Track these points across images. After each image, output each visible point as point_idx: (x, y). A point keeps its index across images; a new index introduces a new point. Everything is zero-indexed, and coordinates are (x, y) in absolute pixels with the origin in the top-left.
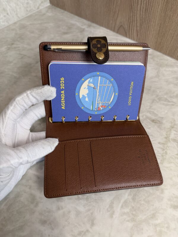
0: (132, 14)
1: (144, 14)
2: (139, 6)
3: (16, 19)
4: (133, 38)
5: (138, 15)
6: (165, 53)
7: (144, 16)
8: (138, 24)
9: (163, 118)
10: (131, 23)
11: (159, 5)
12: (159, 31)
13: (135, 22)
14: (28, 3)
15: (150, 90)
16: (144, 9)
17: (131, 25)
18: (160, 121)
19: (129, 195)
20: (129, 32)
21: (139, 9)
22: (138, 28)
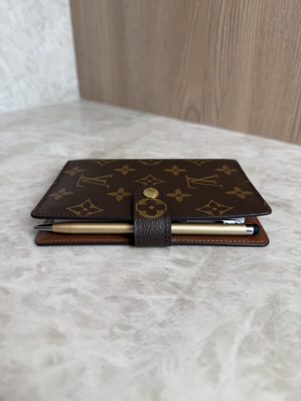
2: (217, 70)
4: (210, 123)
8: (218, 98)
13: (213, 96)
18: (285, 204)
22: (218, 104)
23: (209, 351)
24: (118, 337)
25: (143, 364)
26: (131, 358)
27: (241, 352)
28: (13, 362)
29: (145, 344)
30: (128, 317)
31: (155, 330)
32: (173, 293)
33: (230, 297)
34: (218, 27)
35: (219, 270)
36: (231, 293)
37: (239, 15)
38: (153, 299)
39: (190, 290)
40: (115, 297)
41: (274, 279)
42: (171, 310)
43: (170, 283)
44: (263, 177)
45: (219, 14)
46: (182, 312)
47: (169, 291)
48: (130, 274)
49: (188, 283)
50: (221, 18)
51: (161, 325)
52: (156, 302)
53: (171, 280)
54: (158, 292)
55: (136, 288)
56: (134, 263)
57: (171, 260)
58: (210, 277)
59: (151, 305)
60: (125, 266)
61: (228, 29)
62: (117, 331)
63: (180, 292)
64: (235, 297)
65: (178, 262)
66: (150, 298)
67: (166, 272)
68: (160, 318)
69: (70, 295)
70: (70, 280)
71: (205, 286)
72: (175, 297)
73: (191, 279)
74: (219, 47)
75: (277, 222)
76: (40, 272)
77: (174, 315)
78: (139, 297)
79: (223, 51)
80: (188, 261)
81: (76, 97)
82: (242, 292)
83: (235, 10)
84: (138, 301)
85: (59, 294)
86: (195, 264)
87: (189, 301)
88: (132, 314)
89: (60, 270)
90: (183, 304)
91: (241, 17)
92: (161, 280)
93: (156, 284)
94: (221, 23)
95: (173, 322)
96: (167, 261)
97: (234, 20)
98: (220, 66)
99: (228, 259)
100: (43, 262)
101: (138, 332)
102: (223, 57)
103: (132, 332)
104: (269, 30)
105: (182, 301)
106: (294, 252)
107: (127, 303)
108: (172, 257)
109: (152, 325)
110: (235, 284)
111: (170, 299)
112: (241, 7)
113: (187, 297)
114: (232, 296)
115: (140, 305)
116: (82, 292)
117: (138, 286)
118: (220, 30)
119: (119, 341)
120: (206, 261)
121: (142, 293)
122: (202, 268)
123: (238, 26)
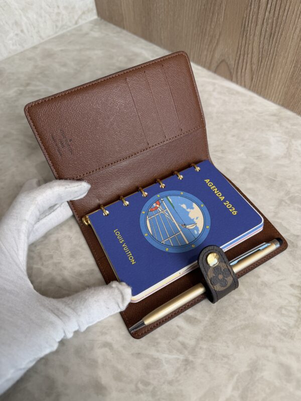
0: (244, 42)
1: (266, 41)
2: (259, 27)
3: (36, 41)
4: (243, 84)
5: (256, 44)
7: (266, 47)
8: (255, 60)
9: (298, 236)
10: (242, 57)
11: (296, 29)
12: (293, 73)
13: (249, 56)
14: (58, 14)
15: (274, 180)
16: (268, 33)
17: (241, 61)
18: (293, 243)
19: (234, 389)
20: (237, 72)
21: (257, 33)
22: (254, 67)
24: (141, 392)
30: (148, 373)
31: (166, 387)
32: (181, 353)
33: (222, 360)
35: (219, 329)
36: (224, 356)
38: (166, 358)
39: (193, 352)
40: (139, 354)
41: (259, 344)
42: (178, 370)
43: (179, 342)
46: (186, 372)
47: (178, 350)
49: (192, 343)
51: (170, 383)
52: (168, 362)
53: (181, 339)
54: (170, 352)
55: (154, 346)
57: (182, 316)
58: (210, 337)
59: (164, 364)
62: (140, 386)
63: (186, 352)
64: (226, 360)
65: (188, 318)
66: (164, 356)
67: (178, 329)
68: (170, 377)
69: (107, 349)
70: (106, 334)
71: (205, 347)
72: (182, 357)
73: (196, 339)
75: (278, 270)
77: (180, 374)
78: (156, 355)
80: (195, 318)
82: (232, 355)
84: (155, 359)
85: (99, 347)
86: (200, 322)
87: (192, 361)
88: (151, 371)
90: (186, 365)
92: (173, 339)
93: (169, 342)
95: (178, 381)
99: (227, 318)
101: (154, 388)
103: (150, 388)
105: (187, 362)
106: (284, 312)
107: (147, 360)
109: (164, 383)
110: (228, 347)
111: (178, 359)
113: (191, 358)
114: (224, 359)
115: (156, 362)
116: (116, 346)
117: (155, 344)
119: (142, 395)
120: (210, 318)
121: (158, 351)
122: (206, 327)
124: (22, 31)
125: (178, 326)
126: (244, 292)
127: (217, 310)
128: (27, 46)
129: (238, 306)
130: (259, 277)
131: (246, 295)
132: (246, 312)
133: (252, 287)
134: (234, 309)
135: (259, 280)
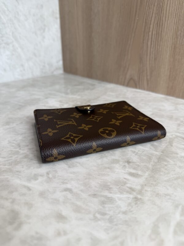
0: (141, 66)
1: (153, 63)
3: (30, 76)
4: (143, 88)
5: (148, 66)
6: (178, 97)
10: (141, 74)
13: (145, 72)
17: (141, 76)
20: (139, 82)
23: (155, 230)
24: (99, 220)
25: (116, 238)
26: (108, 234)
27: (175, 232)
28: (37, 233)
29: (116, 225)
30: (104, 207)
31: (121, 216)
32: (130, 194)
33: (165, 197)
34: (149, 32)
35: (157, 180)
36: (166, 195)
37: (162, 25)
38: (118, 197)
39: (140, 192)
40: (95, 195)
42: (130, 204)
43: (127, 187)
44: (179, 122)
45: (150, 24)
46: (137, 205)
47: (127, 192)
48: (102, 181)
49: (139, 187)
50: (152, 26)
51: (125, 213)
52: (120, 199)
53: (128, 185)
54: (121, 193)
55: (107, 190)
56: (104, 174)
57: (127, 173)
58: (152, 184)
59: (117, 200)
60: (99, 175)
61: (156, 33)
62: (98, 216)
63: (135, 193)
64: (168, 197)
65: (131, 174)
66: (116, 196)
67: (125, 180)
68: (124, 209)
69: (67, 192)
70: (67, 183)
71: (149, 189)
72: (131, 196)
73: (141, 185)
74: (149, 44)
76: (49, 178)
77: (132, 207)
78: (110, 195)
79: (152, 46)
80: (137, 174)
81: (61, 71)
82: (173, 194)
83: (160, 22)
84: (109, 198)
85: (61, 191)
86: (142, 176)
87: (140, 199)
88: (106, 206)
89: (60, 177)
90: (137, 201)
91: (163, 26)
92: (122, 185)
93: (120, 188)
94: (151, 29)
95: (131, 211)
96: (125, 173)
97: (159, 28)
98: (150, 55)
99: (162, 173)
100: (50, 171)
101: (111, 217)
102: (152, 49)
103: (107, 217)
104: (180, 34)
105: (136, 199)
107: (103, 199)
108: (128, 171)
109: (119, 213)
110: (168, 189)
111: (129, 197)
112: (164, 20)
113: (139, 197)
115: (111, 200)
116: (75, 190)
117: (108, 189)
118: (150, 33)
119: (100, 222)
120: (149, 174)
121: (111, 193)
122: (147, 179)
123: (162, 31)
124: (24, 70)
125: (125, 178)
126: (170, 161)
127: (153, 170)
128: (25, 77)
129: (168, 167)
130: (178, 154)
131: (172, 162)
132: (175, 171)
133: (175, 158)
134: (166, 169)
135: (178, 156)
